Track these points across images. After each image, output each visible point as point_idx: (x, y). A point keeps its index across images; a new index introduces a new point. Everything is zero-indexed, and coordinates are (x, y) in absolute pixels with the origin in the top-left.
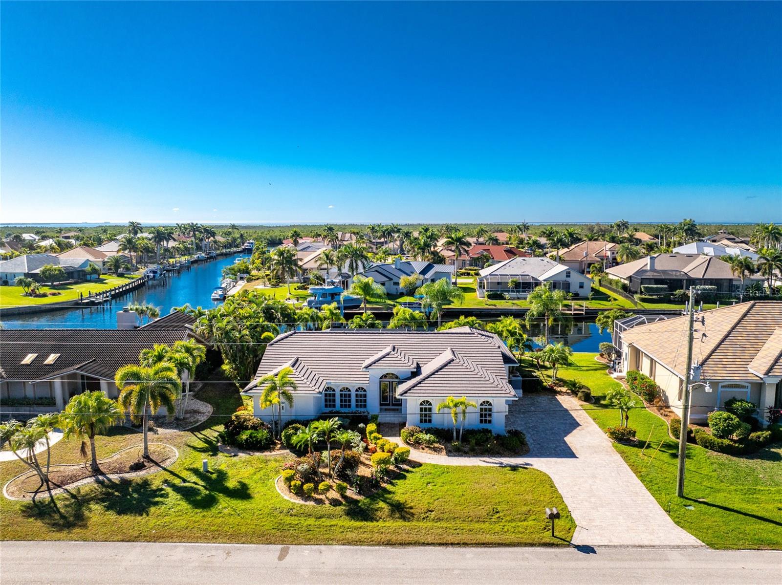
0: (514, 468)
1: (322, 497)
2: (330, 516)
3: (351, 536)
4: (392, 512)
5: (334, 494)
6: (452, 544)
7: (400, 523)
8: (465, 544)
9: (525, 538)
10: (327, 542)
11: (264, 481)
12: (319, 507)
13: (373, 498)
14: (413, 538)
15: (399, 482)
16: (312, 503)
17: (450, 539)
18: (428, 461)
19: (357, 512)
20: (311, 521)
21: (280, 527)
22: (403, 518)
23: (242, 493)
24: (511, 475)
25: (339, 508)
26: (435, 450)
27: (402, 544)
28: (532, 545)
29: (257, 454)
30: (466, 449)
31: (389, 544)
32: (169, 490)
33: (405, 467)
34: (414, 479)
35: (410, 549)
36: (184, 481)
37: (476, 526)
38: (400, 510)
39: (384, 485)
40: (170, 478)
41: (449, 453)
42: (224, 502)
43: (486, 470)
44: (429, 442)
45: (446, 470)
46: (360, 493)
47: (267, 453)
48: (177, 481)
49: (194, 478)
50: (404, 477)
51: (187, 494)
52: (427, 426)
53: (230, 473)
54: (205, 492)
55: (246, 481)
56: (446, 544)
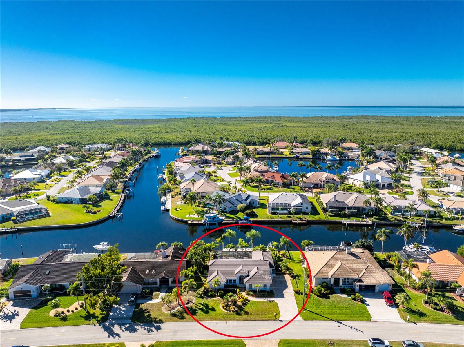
0: (270, 301)
1: (230, 310)
2: (233, 315)
3: (238, 319)
4: (245, 314)
5: (233, 310)
6: (257, 320)
7: (247, 316)
8: (259, 320)
9: (271, 319)
10: (234, 320)
11: (217, 306)
12: (230, 313)
13: (241, 310)
14: (249, 319)
15: (246, 306)
16: (229, 312)
17: (257, 319)
18: (252, 300)
19: (238, 314)
20: (229, 316)
21: (223, 317)
22: (247, 315)
23: (213, 309)
24: (269, 303)
25: (234, 313)
26: (253, 296)
27: (248, 320)
28: (271, 320)
29: (213, 298)
30: (260, 296)
31: (245, 320)
32: (198, 309)
33: (247, 302)
34: (249, 305)
35: (249, 321)
36: (200, 307)
37: (261, 316)
38: (246, 313)
39: (243, 307)
40: (196, 306)
41: (256, 297)
42: (211, 312)
43: (264, 302)
44: (252, 294)
45: (256, 302)
46: (238, 309)
47: (215, 298)
48: (198, 307)
49: (202, 306)
50: (247, 305)
51: (202, 310)
52: (251, 289)
53: (209, 304)
54: (206, 310)
55: (213, 307)
56: (256, 320)
